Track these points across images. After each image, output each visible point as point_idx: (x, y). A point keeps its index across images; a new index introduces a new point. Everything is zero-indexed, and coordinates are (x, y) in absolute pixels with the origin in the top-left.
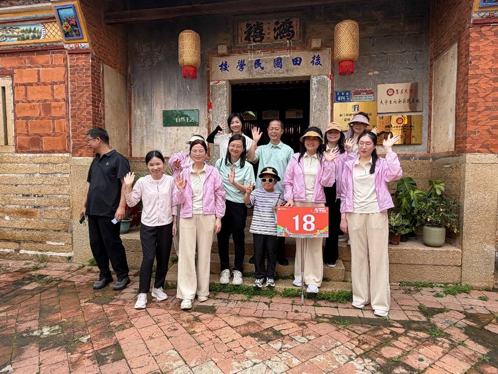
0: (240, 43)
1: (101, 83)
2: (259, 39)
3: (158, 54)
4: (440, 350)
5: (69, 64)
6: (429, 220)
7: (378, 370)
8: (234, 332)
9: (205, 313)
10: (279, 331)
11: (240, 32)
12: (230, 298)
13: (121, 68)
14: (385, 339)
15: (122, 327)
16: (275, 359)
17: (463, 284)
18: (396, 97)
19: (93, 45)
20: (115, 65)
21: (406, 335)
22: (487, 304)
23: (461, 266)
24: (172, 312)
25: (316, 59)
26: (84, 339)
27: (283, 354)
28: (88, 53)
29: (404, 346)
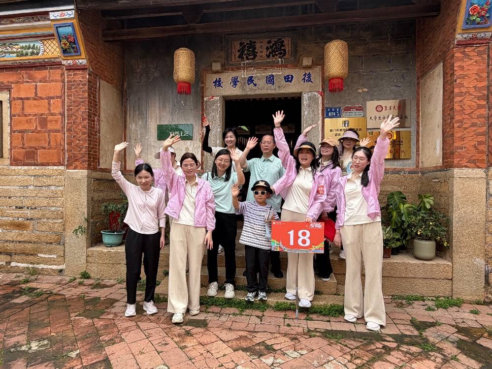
0: (233, 60)
1: (97, 98)
2: (252, 57)
3: (154, 70)
4: (433, 365)
5: (66, 80)
6: (419, 233)
8: (226, 346)
9: (197, 327)
10: (272, 345)
11: (234, 50)
12: (222, 312)
13: (118, 84)
14: (377, 353)
15: (112, 342)
17: (454, 298)
18: (384, 113)
19: (90, 61)
20: (112, 80)
21: (398, 349)
22: (478, 318)
23: (452, 279)
24: (163, 326)
25: (307, 76)
26: (73, 355)
28: (85, 69)
29: (396, 361)
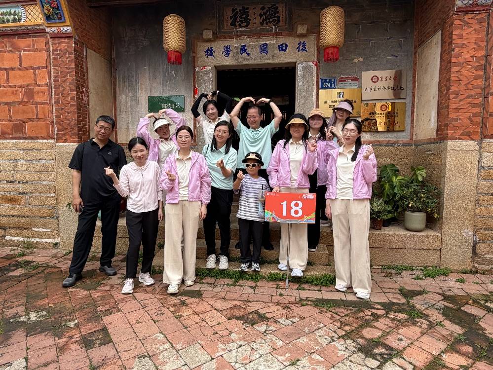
0: (225, 28)
1: (85, 68)
2: (245, 24)
3: (143, 39)
4: (418, 330)
5: (51, 49)
6: (410, 205)
7: (359, 350)
8: (221, 315)
9: (192, 297)
10: (265, 313)
11: (226, 17)
12: (216, 282)
13: (106, 53)
14: (366, 320)
15: (109, 312)
16: (260, 340)
17: (442, 267)
18: (380, 84)
19: (75, 28)
20: (99, 49)
21: (386, 316)
22: (464, 286)
23: (440, 250)
24: (158, 296)
25: (302, 45)
26: (72, 324)
27: (268, 336)
28: (70, 37)
29: (384, 327)
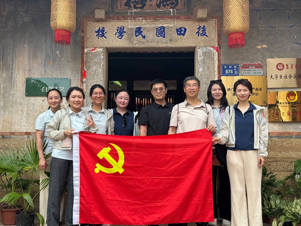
2: (140, 5)
25: (201, 30)
